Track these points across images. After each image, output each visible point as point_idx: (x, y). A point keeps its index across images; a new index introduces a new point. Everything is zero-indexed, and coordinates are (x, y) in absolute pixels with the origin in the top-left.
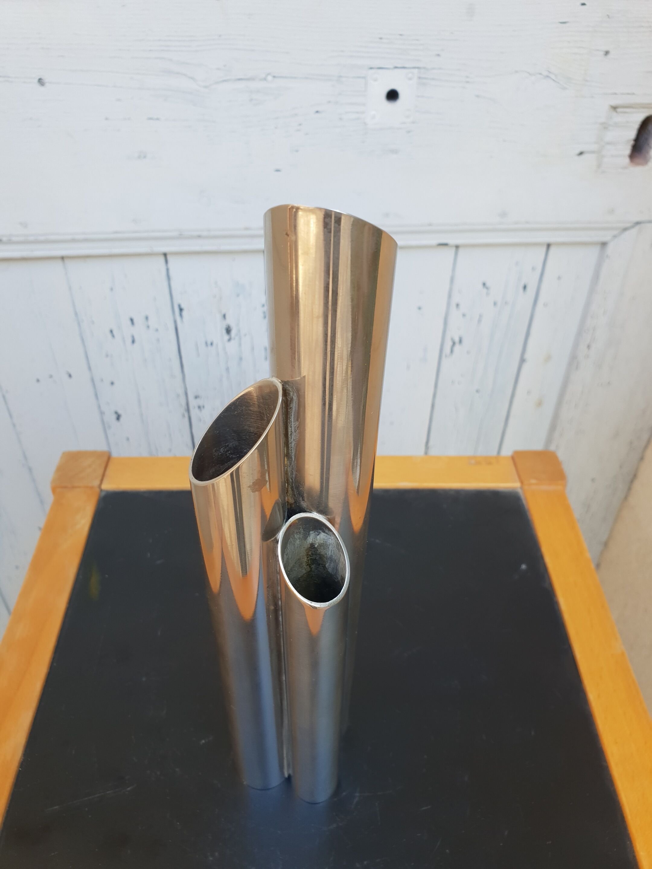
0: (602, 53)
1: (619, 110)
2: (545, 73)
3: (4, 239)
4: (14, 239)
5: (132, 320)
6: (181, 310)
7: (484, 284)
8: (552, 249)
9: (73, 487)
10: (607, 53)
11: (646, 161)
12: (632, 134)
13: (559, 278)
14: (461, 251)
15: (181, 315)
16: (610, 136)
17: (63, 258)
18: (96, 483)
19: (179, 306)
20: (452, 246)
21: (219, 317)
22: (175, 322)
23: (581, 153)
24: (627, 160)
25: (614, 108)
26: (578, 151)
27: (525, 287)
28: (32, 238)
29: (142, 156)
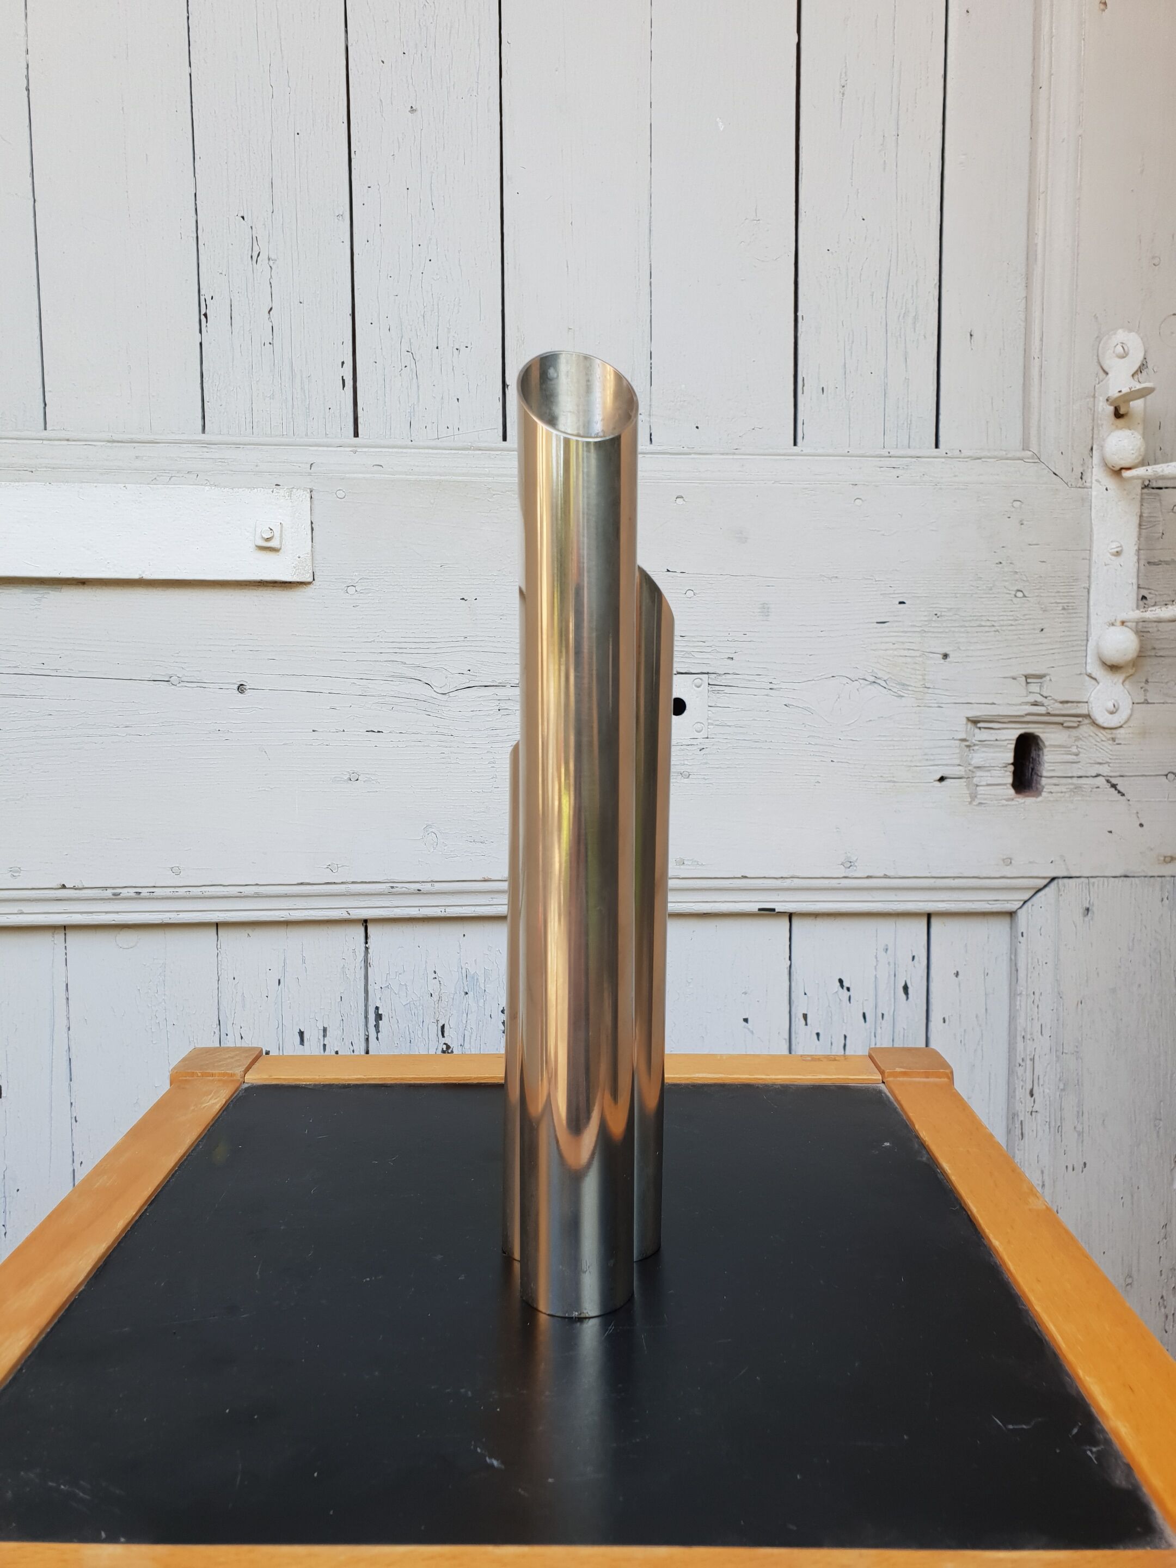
0: (941, 656)
1: (979, 725)
2: (873, 679)
3: (145, 892)
4: (158, 892)
5: (301, 1034)
6: (379, 1017)
7: (841, 981)
8: (934, 921)
9: (204, 1075)
10: (945, 656)
11: (1038, 793)
12: (1009, 757)
13: (957, 974)
14: (795, 922)
15: (377, 1027)
16: (978, 758)
17: (217, 925)
18: (239, 1071)
19: (377, 1008)
20: (781, 914)
21: (435, 1030)
22: (367, 1040)
23: (942, 779)
24: (1012, 791)
25: (975, 722)
26: (938, 777)
27: (906, 988)
28: (182, 892)
29: (354, 778)
